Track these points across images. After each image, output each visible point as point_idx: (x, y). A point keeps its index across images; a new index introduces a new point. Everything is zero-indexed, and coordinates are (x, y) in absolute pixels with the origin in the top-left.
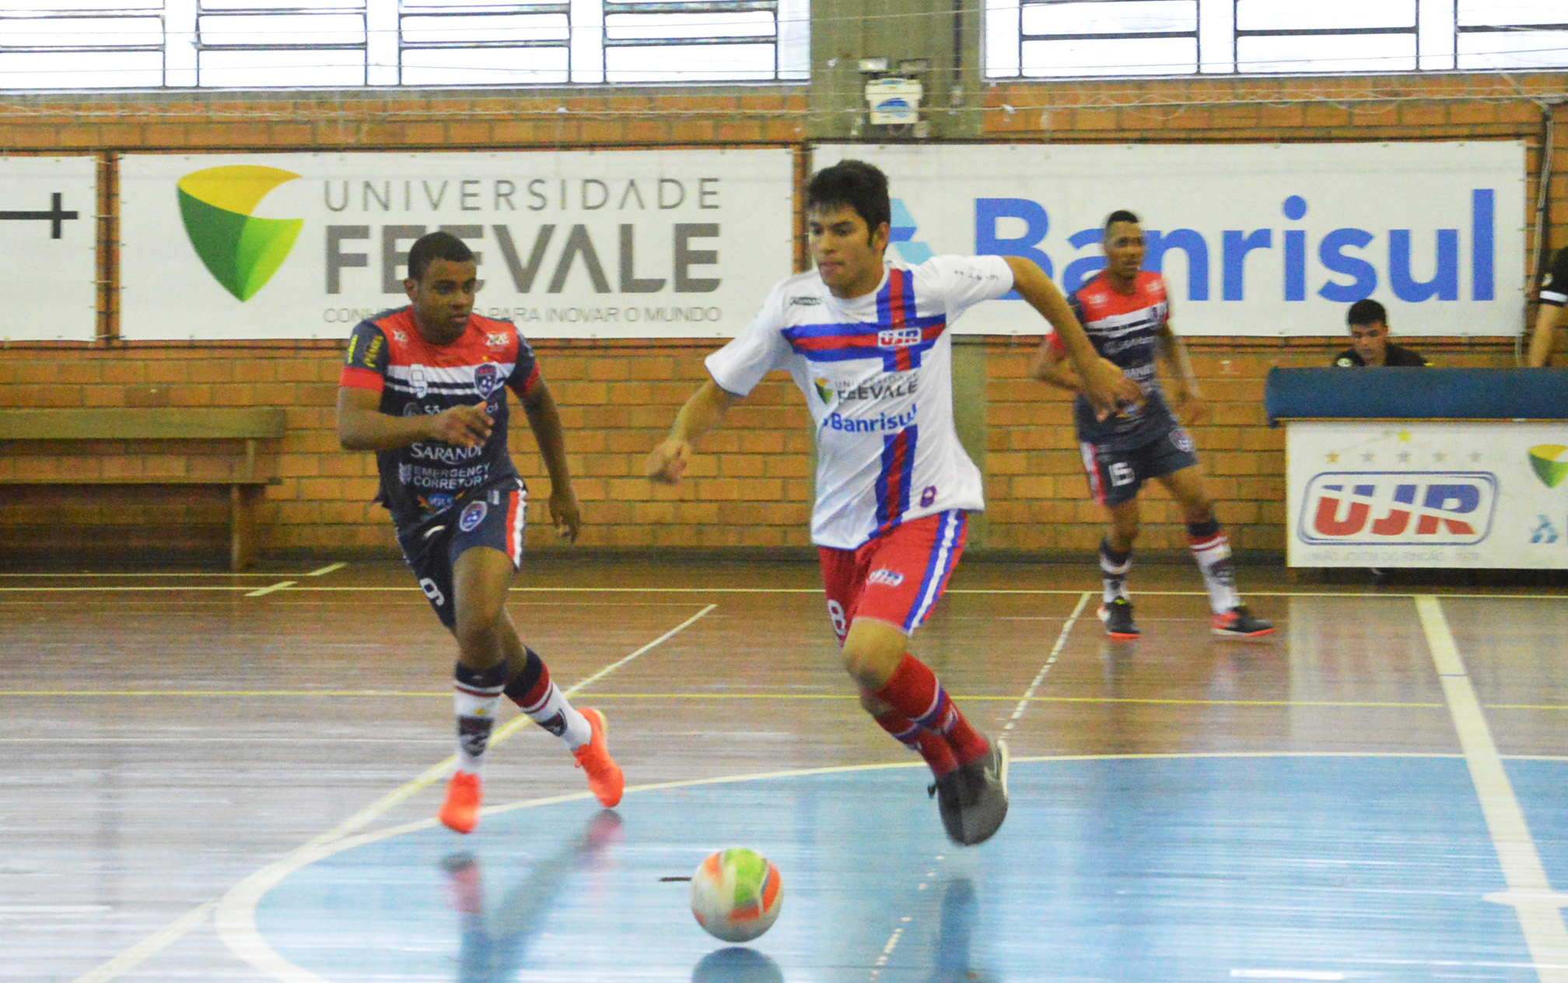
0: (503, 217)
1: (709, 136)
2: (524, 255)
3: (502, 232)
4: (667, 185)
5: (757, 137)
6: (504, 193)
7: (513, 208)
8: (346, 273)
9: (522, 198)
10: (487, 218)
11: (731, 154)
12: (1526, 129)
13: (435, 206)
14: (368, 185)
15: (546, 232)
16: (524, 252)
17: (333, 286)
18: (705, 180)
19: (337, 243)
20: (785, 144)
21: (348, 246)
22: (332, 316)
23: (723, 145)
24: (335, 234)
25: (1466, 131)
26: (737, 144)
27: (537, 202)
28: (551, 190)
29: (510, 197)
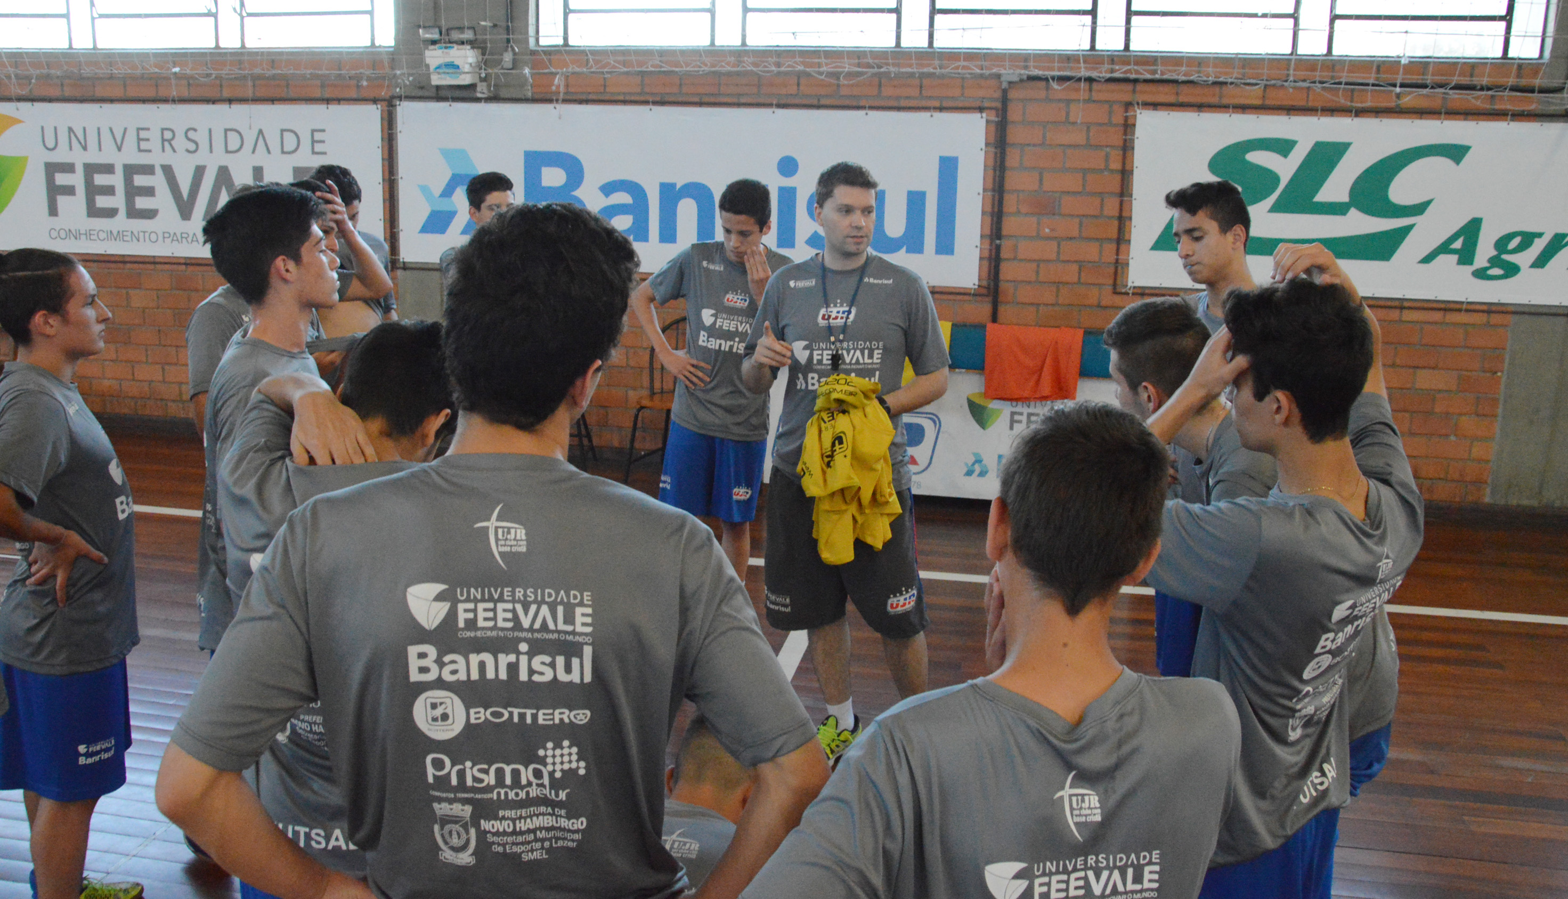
0: (168, 158)
1: (318, 94)
2: (185, 190)
3: (168, 171)
4: (285, 134)
5: (355, 96)
6: (167, 142)
7: (174, 151)
8: (62, 200)
9: (180, 143)
10: (156, 158)
11: (334, 108)
12: (986, 104)
13: (119, 149)
14: (70, 130)
15: (200, 171)
16: (185, 186)
17: (53, 211)
18: (313, 131)
19: (53, 176)
20: (375, 101)
21: (61, 179)
22: (54, 234)
23: (328, 101)
24: (52, 169)
25: (937, 104)
26: (339, 101)
27: (192, 147)
28: (201, 137)
29: (173, 142)
